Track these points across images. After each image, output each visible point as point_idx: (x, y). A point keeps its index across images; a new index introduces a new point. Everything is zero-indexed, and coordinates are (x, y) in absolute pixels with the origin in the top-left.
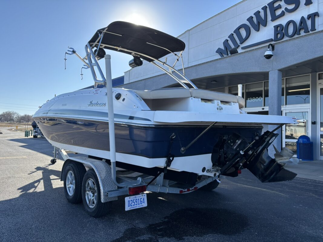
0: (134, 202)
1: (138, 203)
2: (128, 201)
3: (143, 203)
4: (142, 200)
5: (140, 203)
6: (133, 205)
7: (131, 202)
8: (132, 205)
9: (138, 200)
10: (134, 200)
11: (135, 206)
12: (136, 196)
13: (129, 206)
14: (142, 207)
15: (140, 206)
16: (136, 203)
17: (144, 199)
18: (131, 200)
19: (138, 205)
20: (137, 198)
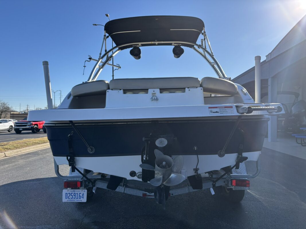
0: (72, 196)
1: (76, 197)
2: (66, 193)
3: (82, 199)
4: (81, 195)
5: (78, 197)
6: (71, 198)
7: (68, 195)
8: (69, 197)
9: (76, 195)
10: (72, 193)
11: (73, 199)
12: (74, 190)
13: (66, 198)
14: (81, 201)
15: (78, 200)
16: (74, 197)
17: (83, 194)
18: (69, 193)
19: (76, 199)
20: (76, 193)
